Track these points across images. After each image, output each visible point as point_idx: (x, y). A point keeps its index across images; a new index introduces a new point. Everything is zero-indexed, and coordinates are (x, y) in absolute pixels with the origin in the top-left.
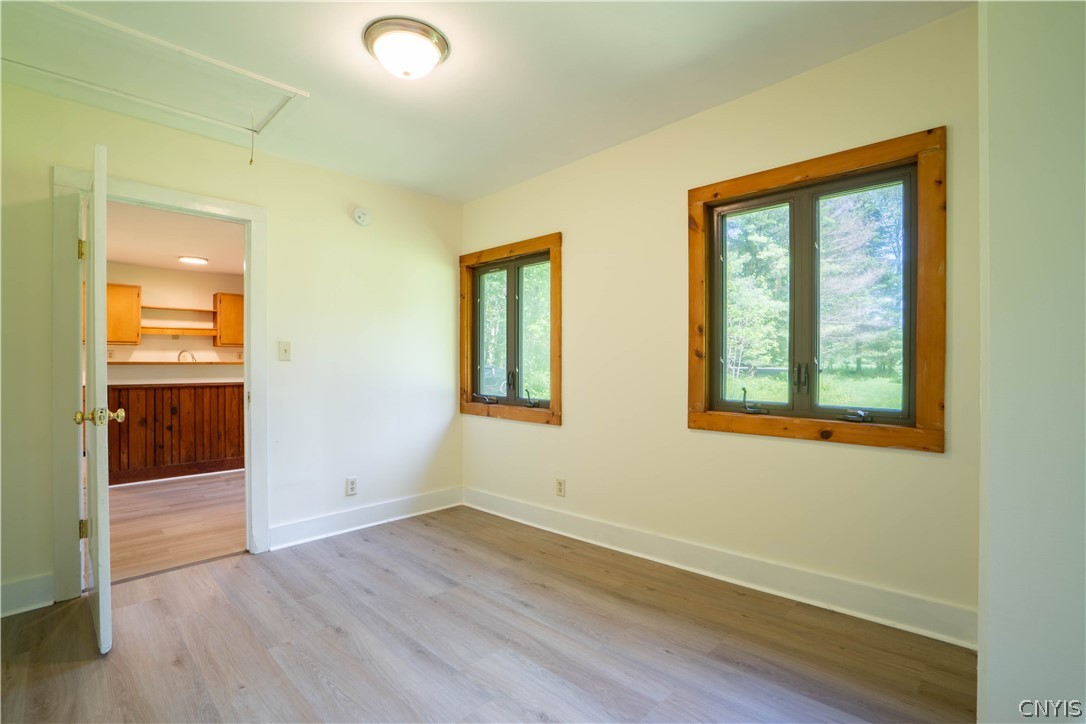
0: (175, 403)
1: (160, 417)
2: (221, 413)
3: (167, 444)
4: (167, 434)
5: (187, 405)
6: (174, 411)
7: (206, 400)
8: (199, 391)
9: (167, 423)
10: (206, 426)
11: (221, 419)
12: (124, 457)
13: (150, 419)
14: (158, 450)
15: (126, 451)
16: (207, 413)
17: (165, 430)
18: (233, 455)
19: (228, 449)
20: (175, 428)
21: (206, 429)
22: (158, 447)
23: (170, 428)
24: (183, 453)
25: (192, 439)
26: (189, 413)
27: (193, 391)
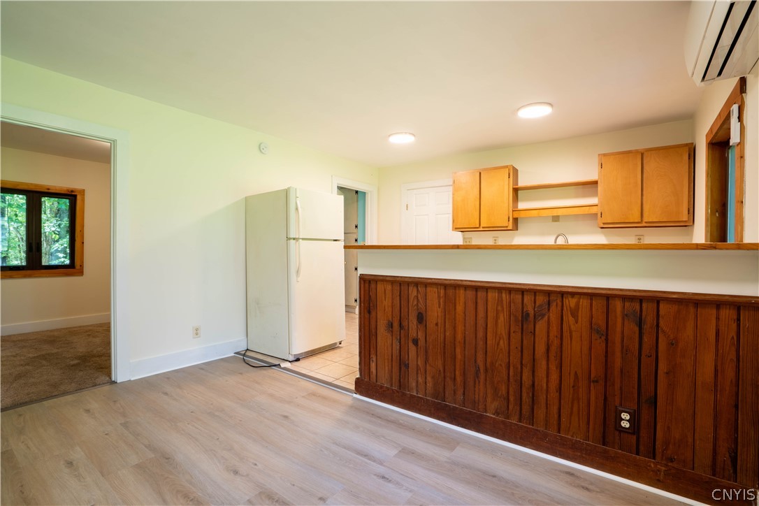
0: (421, 305)
1: (405, 323)
2: (481, 334)
3: (412, 365)
4: (412, 348)
5: (435, 313)
6: (421, 318)
7: (460, 308)
8: (450, 292)
9: (413, 334)
10: (458, 350)
11: (481, 344)
12: (373, 365)
13: (396, 325)
14: (403, 368)
15: (374, 359)
16: (460, 329)
17: (411, 344)
18: (497, 413)
19: (489, 400)
20: (422, 342)
21: (459, 356)
22: (403, 365)
23: (416, 342)
24: (430, 385)
25: (440, 363)
26: (437, 324)
27: (442, 291)
